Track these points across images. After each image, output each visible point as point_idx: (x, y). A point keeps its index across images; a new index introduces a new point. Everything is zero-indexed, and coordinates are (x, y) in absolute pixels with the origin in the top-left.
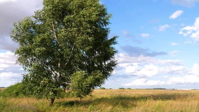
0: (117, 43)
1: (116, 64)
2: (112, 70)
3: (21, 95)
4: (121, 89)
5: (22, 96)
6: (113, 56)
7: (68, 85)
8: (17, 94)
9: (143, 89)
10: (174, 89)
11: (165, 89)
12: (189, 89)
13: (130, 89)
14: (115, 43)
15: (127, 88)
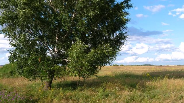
0: (132, 6)
1: (126, 37)
2: (121, 43)
3: (16, 74)
4: (114, 65)
5: (17, 76)
6: (124, 26)
7: (68, 62)
8: (12, 73)
9: (134, 65)
10: (161, 65)
11: (153, 65)
12: (175, 65)
13: (123, 65)
14: (129, 6)
15: (119, 65)
